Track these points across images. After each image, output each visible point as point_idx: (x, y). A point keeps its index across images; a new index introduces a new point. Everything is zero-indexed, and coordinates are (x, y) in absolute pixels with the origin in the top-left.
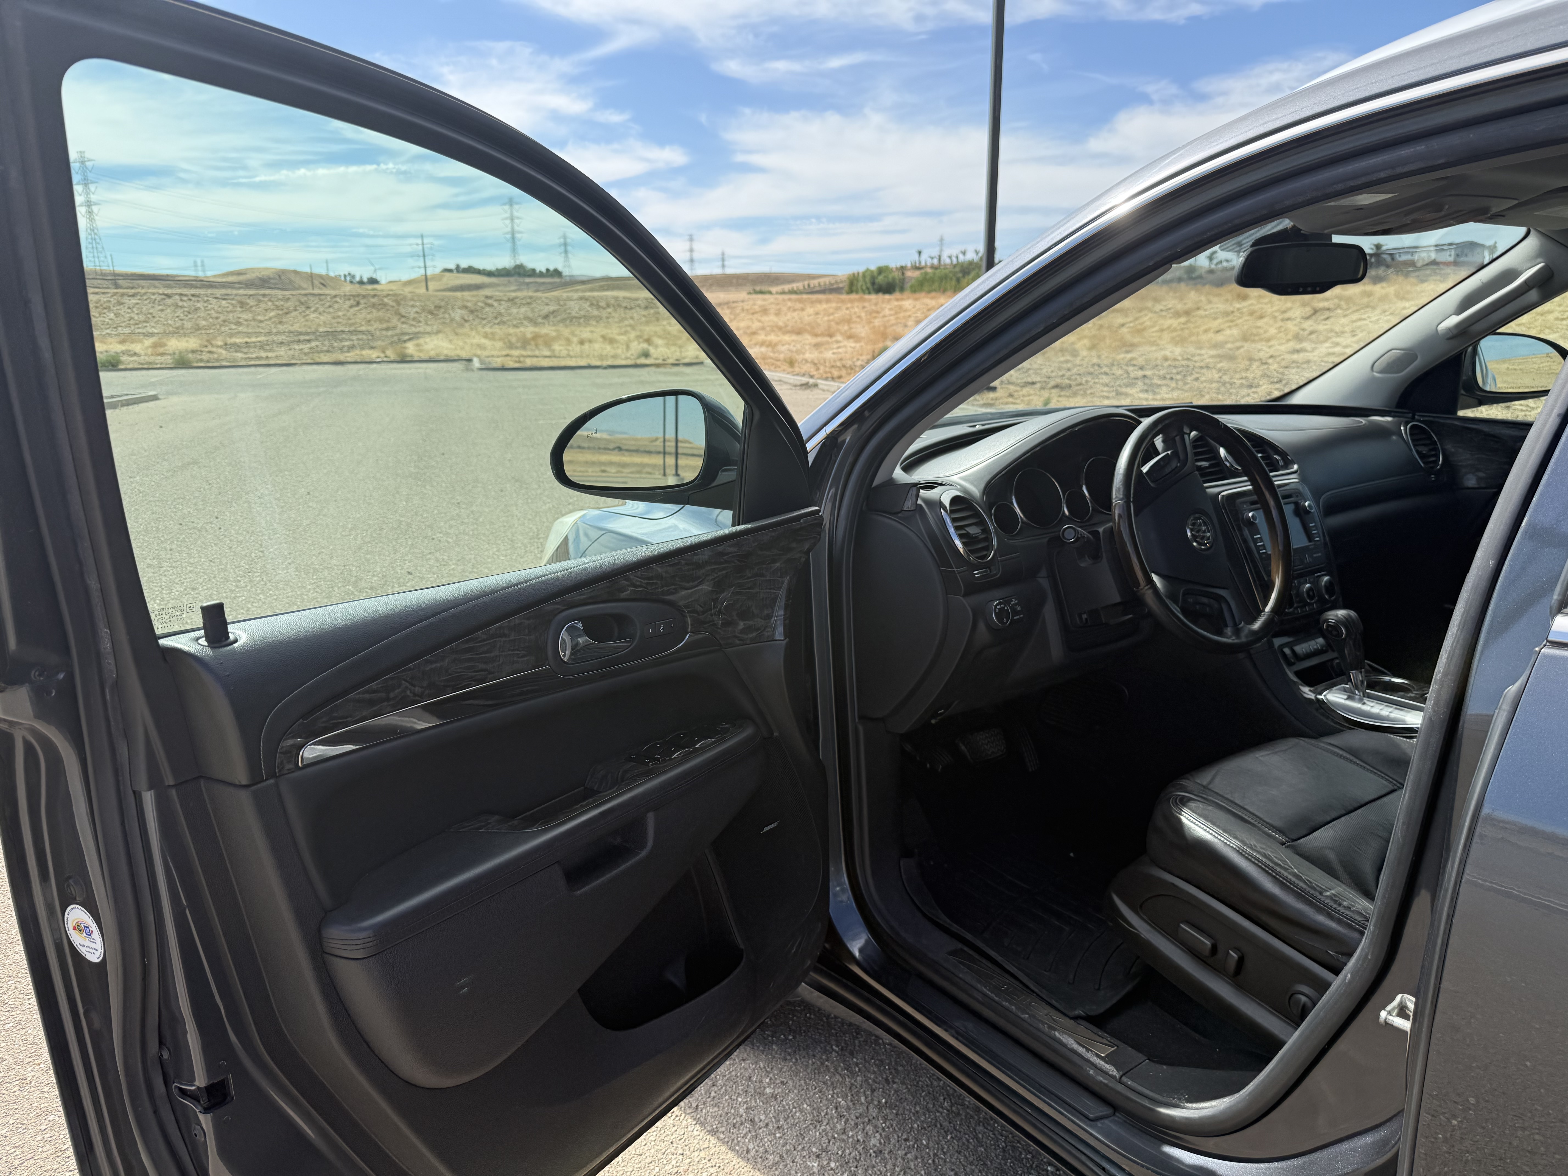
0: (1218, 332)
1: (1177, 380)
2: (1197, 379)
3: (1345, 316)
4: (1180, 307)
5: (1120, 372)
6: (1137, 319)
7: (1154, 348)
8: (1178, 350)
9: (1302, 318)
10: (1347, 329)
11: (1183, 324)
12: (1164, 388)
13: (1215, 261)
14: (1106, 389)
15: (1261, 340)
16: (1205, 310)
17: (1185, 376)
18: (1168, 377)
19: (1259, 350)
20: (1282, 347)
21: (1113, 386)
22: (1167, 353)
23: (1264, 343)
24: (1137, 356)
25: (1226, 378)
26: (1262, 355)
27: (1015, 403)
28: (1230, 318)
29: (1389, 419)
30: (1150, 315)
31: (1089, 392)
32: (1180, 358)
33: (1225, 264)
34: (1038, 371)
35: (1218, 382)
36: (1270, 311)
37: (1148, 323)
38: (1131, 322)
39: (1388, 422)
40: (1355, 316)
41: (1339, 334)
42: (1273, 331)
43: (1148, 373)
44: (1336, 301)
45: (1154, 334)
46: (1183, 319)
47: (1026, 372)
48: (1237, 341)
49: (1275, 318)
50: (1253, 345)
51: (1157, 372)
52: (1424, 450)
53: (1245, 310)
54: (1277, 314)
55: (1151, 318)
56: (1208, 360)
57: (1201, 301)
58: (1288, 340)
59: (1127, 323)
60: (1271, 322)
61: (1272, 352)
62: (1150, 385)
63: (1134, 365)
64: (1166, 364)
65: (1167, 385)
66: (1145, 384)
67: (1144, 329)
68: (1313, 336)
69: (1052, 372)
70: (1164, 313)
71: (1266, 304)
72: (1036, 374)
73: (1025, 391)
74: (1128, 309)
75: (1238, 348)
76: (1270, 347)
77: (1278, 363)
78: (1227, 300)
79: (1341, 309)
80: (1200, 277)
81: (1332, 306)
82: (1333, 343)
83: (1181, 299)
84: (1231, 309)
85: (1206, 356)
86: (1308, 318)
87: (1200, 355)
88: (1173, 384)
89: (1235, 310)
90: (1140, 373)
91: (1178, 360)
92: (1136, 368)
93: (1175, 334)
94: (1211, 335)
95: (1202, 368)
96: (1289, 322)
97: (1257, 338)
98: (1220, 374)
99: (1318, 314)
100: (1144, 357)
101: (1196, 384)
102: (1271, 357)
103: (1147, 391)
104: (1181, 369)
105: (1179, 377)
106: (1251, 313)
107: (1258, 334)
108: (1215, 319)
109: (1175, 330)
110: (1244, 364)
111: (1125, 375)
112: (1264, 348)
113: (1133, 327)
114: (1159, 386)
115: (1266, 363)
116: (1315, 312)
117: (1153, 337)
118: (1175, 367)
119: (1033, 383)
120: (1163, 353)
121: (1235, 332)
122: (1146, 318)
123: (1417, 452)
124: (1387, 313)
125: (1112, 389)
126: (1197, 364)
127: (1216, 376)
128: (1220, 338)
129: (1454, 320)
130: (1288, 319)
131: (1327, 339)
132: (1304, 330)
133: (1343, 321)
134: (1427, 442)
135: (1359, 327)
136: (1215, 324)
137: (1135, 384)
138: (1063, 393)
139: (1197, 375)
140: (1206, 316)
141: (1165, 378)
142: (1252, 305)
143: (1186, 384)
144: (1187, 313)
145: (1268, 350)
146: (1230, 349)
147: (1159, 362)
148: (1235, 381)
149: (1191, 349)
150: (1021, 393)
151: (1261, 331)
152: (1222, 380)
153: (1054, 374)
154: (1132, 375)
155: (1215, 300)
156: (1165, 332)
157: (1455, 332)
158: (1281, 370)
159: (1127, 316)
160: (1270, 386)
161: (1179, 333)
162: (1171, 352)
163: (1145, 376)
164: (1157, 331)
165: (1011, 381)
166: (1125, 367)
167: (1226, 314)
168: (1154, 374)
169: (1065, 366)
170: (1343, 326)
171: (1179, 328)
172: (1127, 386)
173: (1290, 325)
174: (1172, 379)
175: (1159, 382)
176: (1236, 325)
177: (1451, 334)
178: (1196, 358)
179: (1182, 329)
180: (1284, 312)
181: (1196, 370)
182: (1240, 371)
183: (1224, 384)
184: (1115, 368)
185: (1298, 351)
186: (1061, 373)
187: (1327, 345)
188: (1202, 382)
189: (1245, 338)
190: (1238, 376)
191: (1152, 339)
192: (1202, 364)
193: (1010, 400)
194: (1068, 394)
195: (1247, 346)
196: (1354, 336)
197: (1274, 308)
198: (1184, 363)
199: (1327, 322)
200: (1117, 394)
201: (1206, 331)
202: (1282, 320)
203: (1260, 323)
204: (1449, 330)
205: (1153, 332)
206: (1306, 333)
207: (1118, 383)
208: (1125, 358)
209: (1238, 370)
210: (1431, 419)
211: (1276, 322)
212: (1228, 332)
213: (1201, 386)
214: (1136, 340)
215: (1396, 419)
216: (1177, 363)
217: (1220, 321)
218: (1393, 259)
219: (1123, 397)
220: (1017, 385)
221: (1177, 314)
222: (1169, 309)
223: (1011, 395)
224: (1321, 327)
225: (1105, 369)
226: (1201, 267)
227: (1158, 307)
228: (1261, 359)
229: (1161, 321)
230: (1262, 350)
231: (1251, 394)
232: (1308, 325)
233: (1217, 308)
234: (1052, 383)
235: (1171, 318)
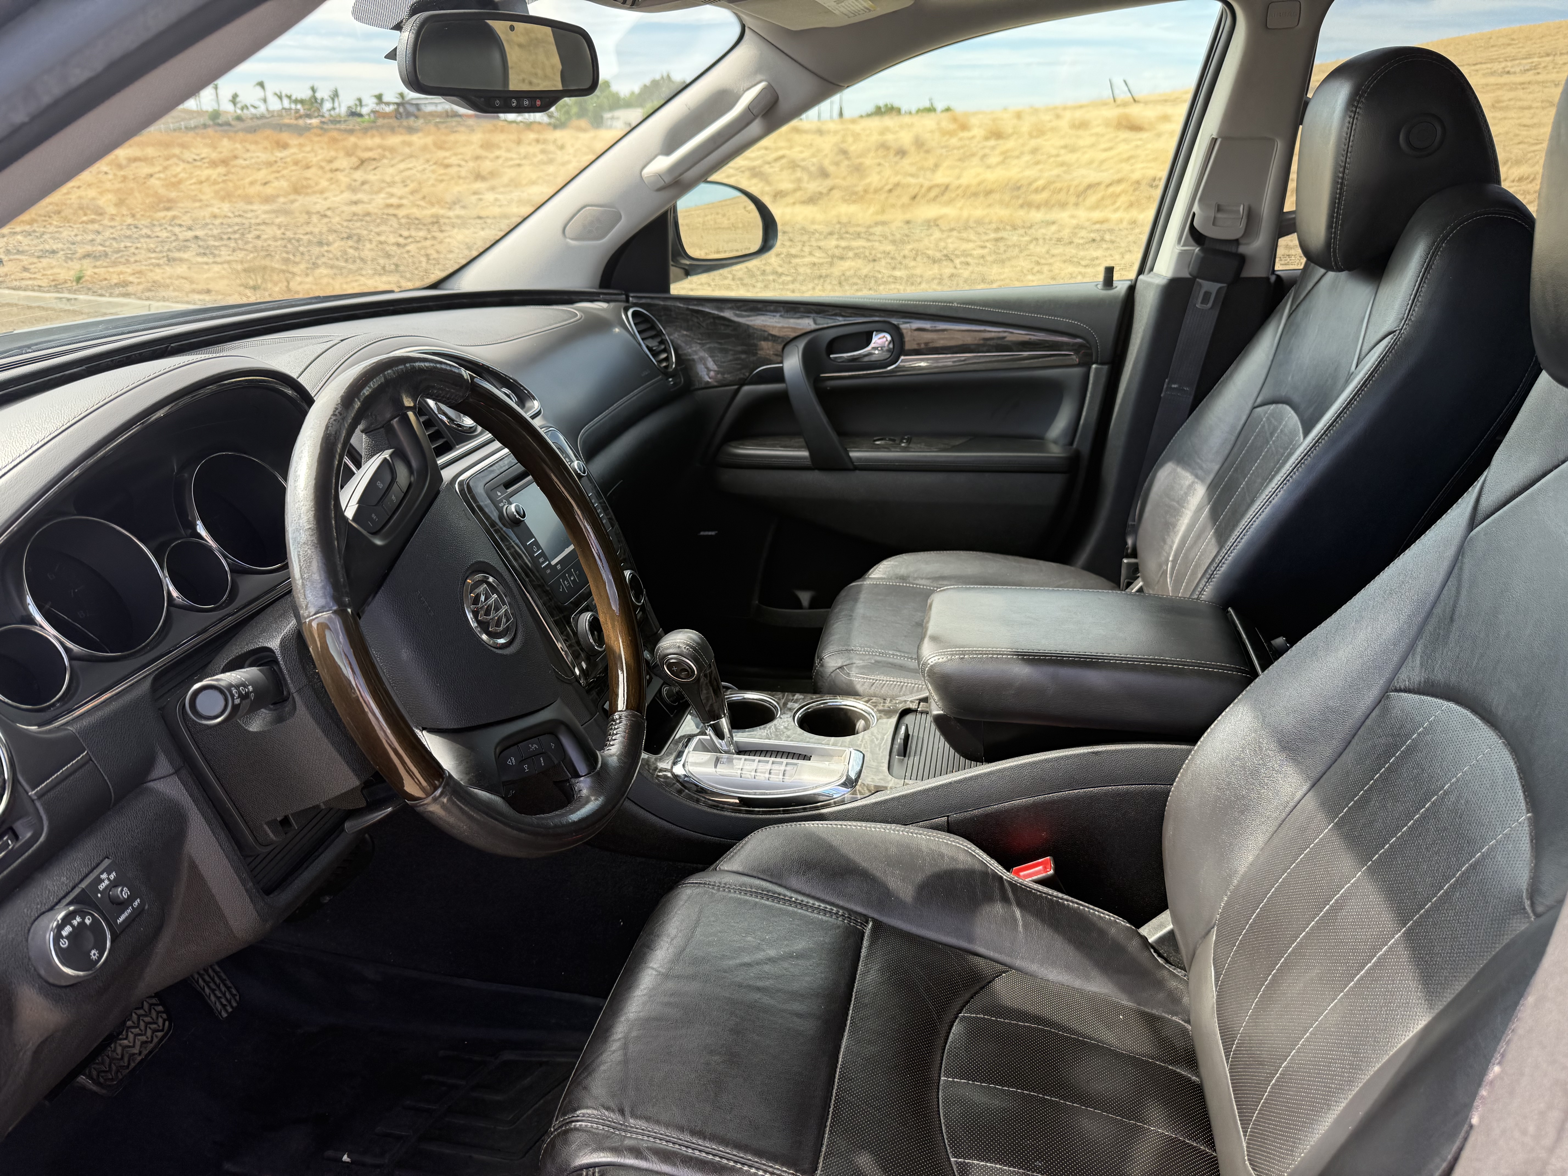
0: (265, 184)
1: (235, 239)
2: (258, 237)
3: (392, 166)
4: (214, 156)
5: (164, 234)
6: (166, 168)
7: (197, 204)
8: (226, 207)
9: (351, 168)
10: (397, 179)
11: (225, 175)
12: (223, 248)
13: (239, 106)
14: (153, 255)
15: (315, 193)
16: (245, 160)
17: (243, 234)
18: (225, 237)
19: (315, 203)
20: (338, 198)
21: (161, 252)
22: (216, 211)
23: (318, 196)
24: (180, 214)
25: (289, 234)
26: (318, 207)
27: (35, 279)
28: (275, 168)
29: (604, 305)
30: (182, 165)
31: (132, 259)
32: (230, 214)
33: (252, 110)
34: (57, 235)
35: (283, 239)
36: (315, 160)
37: (182, 175)
38: (159, 172)
39: (603, 310)
40: (402, 166)
41: (392, 184)
42: (324, 183)
43: (200, 233)
44: (380, 151)
45: (193, 187)
46: (221, 170)
47: (41, 237)
48: (289, 194)
49: (322, 168)
50: (308, 199)
51: (210, 233)
52: (653, 343)
53: (288, 160)
54: (323, 164)
55: (184, 169)
56: (264, 216)
57: (236, 149)
58: (342, 192)
59: (155, 173)
60: (320, 172)
61: (327, 204)
62: (207, 247)
63: (180, 225)
64: (217, 222)
65: (226, 246)
66: (199, 246)
67: (180, 182)
68: (366, 187)
69: (76, 235)
70: (199, 163)
71: (309, 152)
72: (54, 238)
73: (45, 261)
74: (153, 158)
75: (292, 202)
76: (326, 199)
77: (339, 215)
78: (266, 148)
79: (387, 158)
80: (228, 124)
81: (377, 156)
82: (388, 193)
83: (214, 147)
84: (274, 159)
85: (259, 212)
86: (357, 168)
87: (252, 211)
88: (232, 244)
89: (278, 159)
90: (190, 234)
91: (229, 217)
92: (184, 229)
93: (217, 187)
94: (258, 188)
95: (259, 224)
96: (338, 173)
97: (309, 191)
98: (282, 230)
99: (365, 164)
100: (189, 215)
101: (259, 243)
102: (329, 209)
103: (205, 254)
104: (236, 228)
105: (237, 236)
106: (296, 163)
107: (307, 187)
108: (259, 170)
109: (215, 183)
110: (303, 218)
111: (173, 238)
112: (320, 200)
113: (165, 179)
114: (216, 247)
115: (325, 216)
116: (362, 162)
117: (193, 190)
118: (229, 226)
119: (54, 252)
120: (210, 209)
121: (284, 184)
122: (179, 169)
123: (648, 347)
124: (431, 163)
125: (161, 255)
126: (253, 221)
127: (279, 233)
128: (269, 190)
129: (663, 163)
130: (337, 170)
131: (380, 190)
132: (355, 181)
133: (391, 171)
134: (653, 333)
135: (409, 177)
136: (262, 175)
137: (188, 247)
138: (98, 263)
139: (257, 233)
140: (247, 167)
141: (222, 239)
142: (294, 154)
143: (247, 243)
144: (224, 162)
145: (324, 202)
146: (284, 203)
147: (208, 221)
148: (301, 236)
149: (241, 205)
150: (40, 265)
151: (311, 183)
152: (286, 237)
153: (79, 238)
154: (181, 237)
155: (252, 147)
156: (205, 184)
157: (668, 179)
158: (345, 224)
159: (153, 165)
160: (342, 243)
161: (221, 185)
162: (219, 208)
163: (196, 237)
164: (195, 183)
165: (21, 249)
166: (169, 228)
167: (270, 164)
168: (206, 235)
169: (90, 227)
170: (393, 176)
171: (220, 180)
172: (179, 250)
173: (340, 176)
174: (229, 239)
175: (216, 244)
176: (283, 176)
177: (662, 183)
178: (249, 215)
179: (224, 181)
180: (330, 162)
181: (254, 227)
182: (302, 226)
183: (290, 240)
184: (157, 229)
185: (356, 203)
186: (90, 238)
187: (382, 195)
188: (266, 240)
189: (297, 190)
190: (301, 231)
191: (193, 193)
192: (258, 221)
193: (26, 275)
194: (105, 264)
195: (300, 199)
196: (406, 186)
197: (319, 157)
198: (238, 220)
199: (376, 171)
200: (169, 260)
201: (252, 183)
202: (332, 171)
203: (309, 173)
204: (660, 175)
205: (191, 184)
206: (358, 183)
207: (166, 248)
208: (166, 216)
209: (299, 224)
210: (649, 301)
211: (325, 172)
212: (276, 184)
213: (265, 244)
214: (173, 195)
215: (612, 305)
216: (230, 221)
217: (264, 172)
218: (419, 109)
219: (178, 262)
220: (32, 255)
221: (214, 164)
222: (203, 159)
223: (25, 269)
224: (372, 177)
225: (145, 231)
226: (226, 112)
227: (188, 155)
228: (318, 212)
229: (198, 172)
230: (319, 204)
231: (326, 254)
232: (359, 175)
233: (258, 157)
234: (81, 251)
235: (207, 168)
